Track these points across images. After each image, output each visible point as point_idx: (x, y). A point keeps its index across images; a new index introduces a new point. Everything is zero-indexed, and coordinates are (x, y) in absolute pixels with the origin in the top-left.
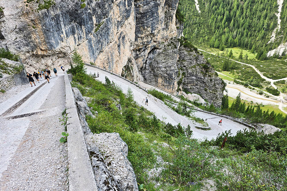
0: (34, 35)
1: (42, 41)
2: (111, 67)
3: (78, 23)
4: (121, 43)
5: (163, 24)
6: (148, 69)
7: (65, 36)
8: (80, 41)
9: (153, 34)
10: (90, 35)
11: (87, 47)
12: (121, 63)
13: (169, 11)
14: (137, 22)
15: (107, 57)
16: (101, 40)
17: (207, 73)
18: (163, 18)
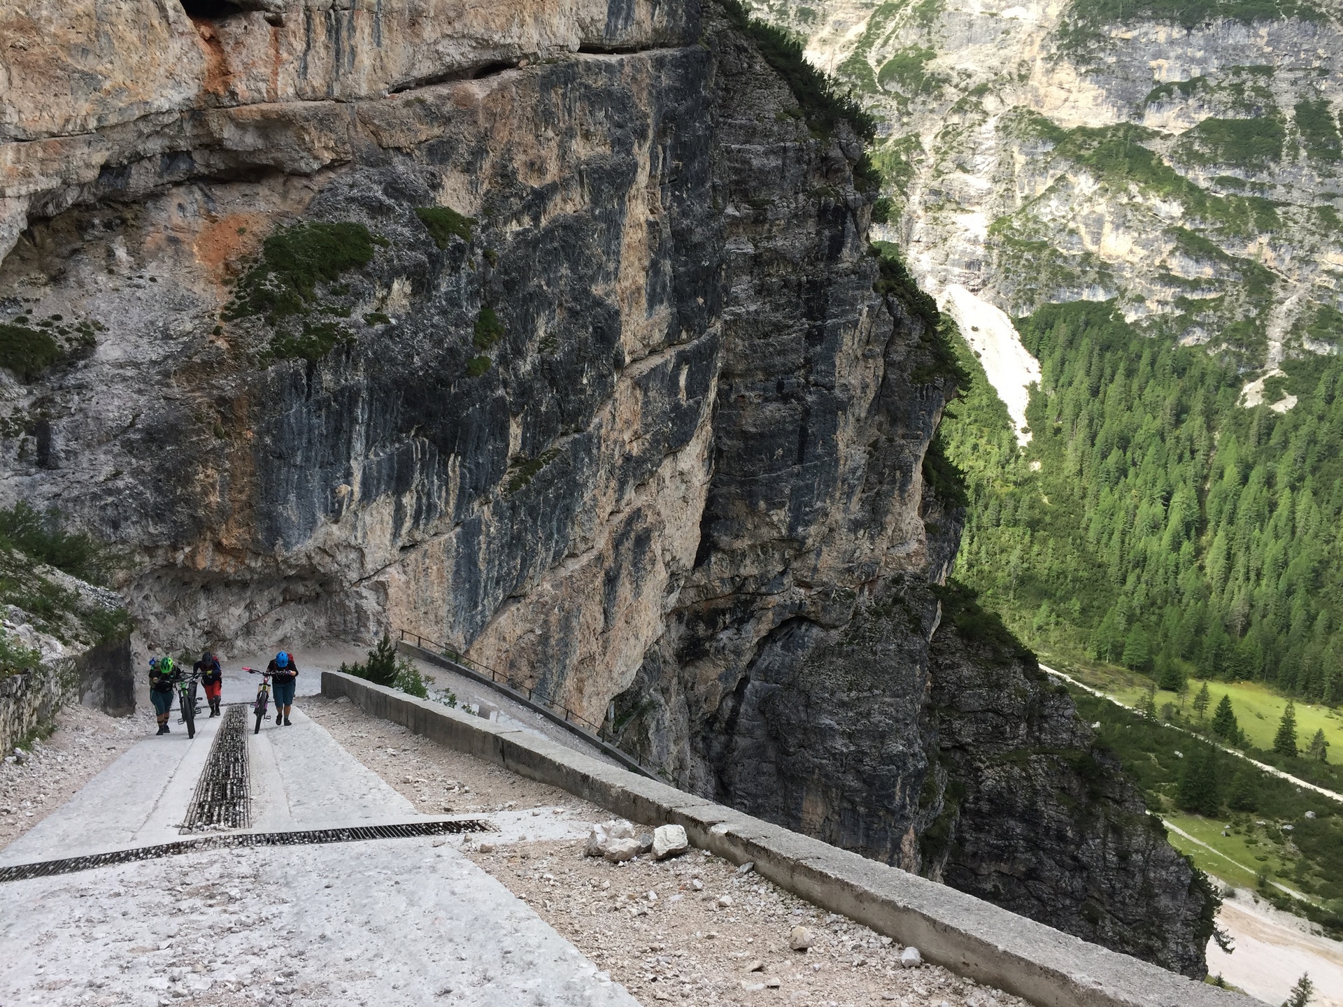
0: (209, 472)
1: (237, 505)
2: (551, 686)
3: (433, 441)
4: (627, 566)
5: (855, 499)
6: (750, 733)
7: (357, 496)
8: (421, 527)
9: (796, 545)
10: (476, 505)
11: (447, 564)
12: (606, 675)
13: (890, 440)
14: (717, 471)
15: (539, 632)
16: (529, 537)
17: (1099, 810)
18: (859, 473)
